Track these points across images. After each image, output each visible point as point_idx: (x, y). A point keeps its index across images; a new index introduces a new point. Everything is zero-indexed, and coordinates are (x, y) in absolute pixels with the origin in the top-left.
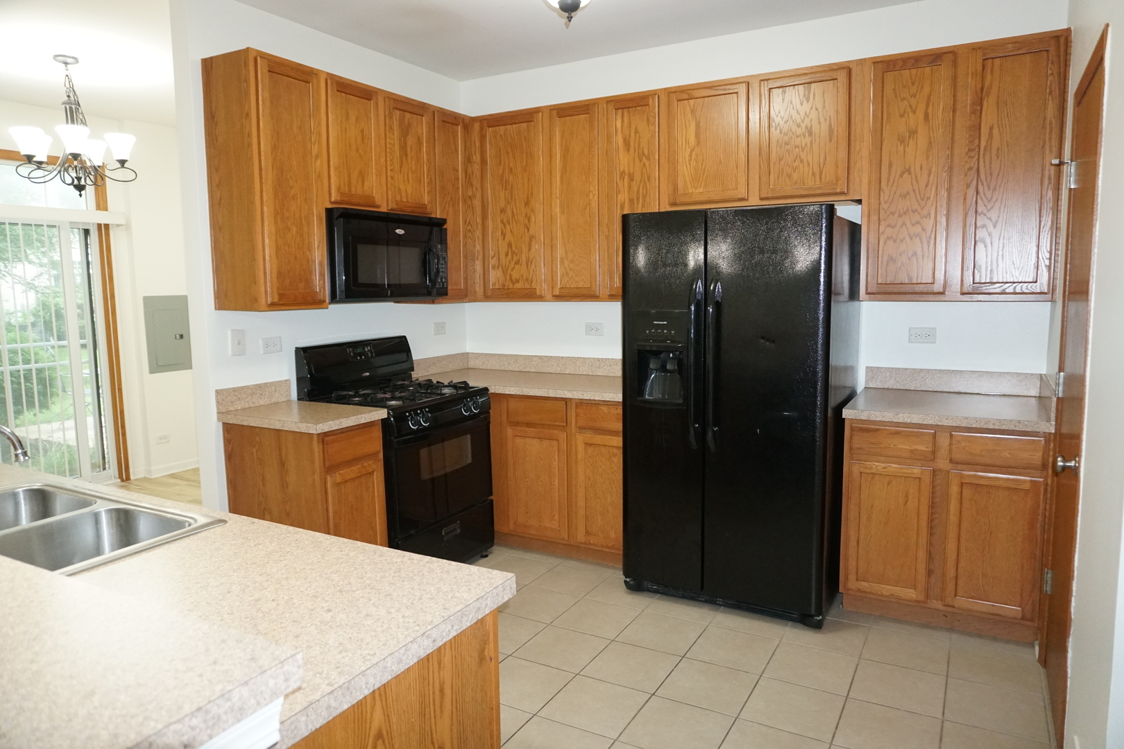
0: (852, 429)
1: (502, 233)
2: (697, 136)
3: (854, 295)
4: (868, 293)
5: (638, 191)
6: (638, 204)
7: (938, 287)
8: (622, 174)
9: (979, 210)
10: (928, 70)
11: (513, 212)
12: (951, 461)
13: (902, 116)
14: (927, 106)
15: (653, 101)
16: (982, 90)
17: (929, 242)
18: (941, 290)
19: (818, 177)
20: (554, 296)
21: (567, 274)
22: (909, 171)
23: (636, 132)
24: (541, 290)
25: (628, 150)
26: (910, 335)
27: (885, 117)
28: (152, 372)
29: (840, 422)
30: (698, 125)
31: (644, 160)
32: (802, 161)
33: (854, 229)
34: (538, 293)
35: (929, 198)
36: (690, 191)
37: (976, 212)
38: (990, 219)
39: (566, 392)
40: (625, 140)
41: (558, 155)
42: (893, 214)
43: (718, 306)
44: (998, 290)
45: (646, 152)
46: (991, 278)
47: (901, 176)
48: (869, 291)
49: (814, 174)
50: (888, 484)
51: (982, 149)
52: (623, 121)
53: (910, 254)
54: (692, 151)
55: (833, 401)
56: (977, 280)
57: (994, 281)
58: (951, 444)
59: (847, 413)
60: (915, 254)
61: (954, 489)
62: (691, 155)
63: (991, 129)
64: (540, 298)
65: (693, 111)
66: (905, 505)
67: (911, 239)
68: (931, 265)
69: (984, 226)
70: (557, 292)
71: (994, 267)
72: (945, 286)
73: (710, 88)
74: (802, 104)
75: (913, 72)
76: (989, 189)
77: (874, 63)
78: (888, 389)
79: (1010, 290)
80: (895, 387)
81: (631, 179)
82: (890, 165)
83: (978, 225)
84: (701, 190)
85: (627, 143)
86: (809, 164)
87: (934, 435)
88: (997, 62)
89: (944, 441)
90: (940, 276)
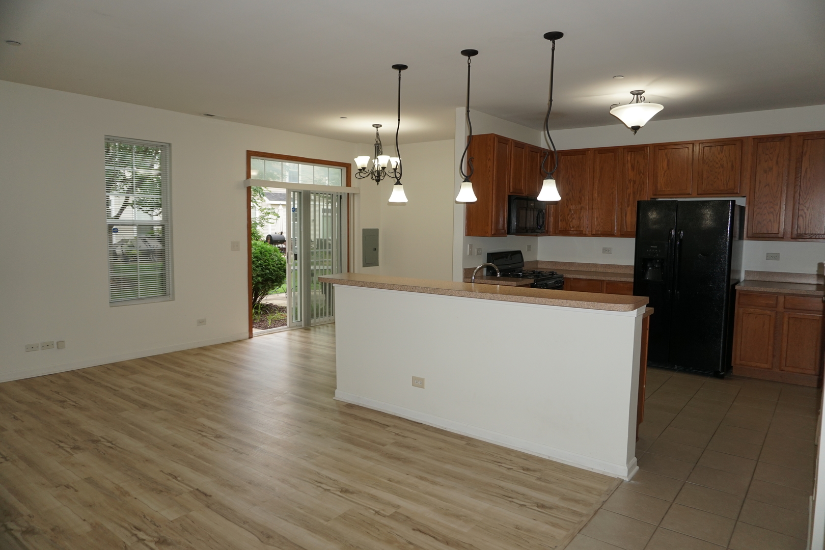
0: (740, 294)
1: (566, 205)
2: (668, 165)
3: (741, 238)
4: (747, 237)
5: (638, 188)
6: (637, 194)
7: (780, 235)
8: (630, 181)
9: (801, 203)
10: (778, 143)
11: (573, 196)
12: (784, 308)
13: (766, 162)
14: (778, 158)
15: (647, 149)
16: (802, 153)
17: (777, 216)
18: (782, 236)
19: (725, 186)
20: (592, 234)
21: (600, 225)
22: (768, 185)
23: (638, 162)
24: (585, 231)
25: (633, 170)
26: (767, 256)
27: (758, 162)
28: (364, 266)
29: (734, 291)
30: (668, 161)
31: (641, 175)
32: (718, 179)
33: (742, 209)
34: (584, 233)
35: (777, 197)
36: (663, 189)
37: (799, 203)
38: (805, 207)
39: (602, 277)
40: (632, 166)
41: (598, 171)
42: (761, 203)
43: (681, 241)
44: (808, 237)
45: (642, 171)
46: (805, 232)
47: (765, 187)
48: (748, 236)
49: (724, 184)
50: (756, 318)
51: (802, 178)
52: (631, 157)
53: (768, 221)
54: (665, 172)
55: (732, 283)
56: (799, 232)
57: (807, 233)
58: (784, 301)
59: (737, 287)
60: (770, 220)
61: (786, 319)
62: (664, 174)
63: (807, 169)
64: (585, 235)
65: (666, 155)
66: (763, 327)
67: (769, 214)
68: (777, 225)
69: (803, 210)
70: (594, 233)
71: (807, 227)
72: (784, 235)
73: (675, 145)
74: (719, 154)
75: (772, 143)
76: (805, 193)
77: (753, 139)
78: (755, 281)
79: (814, 237)
80: (759, 280)
81: (634, 182)
82: (760, 183)
83: (800, 209)
84: (669, 189)
85: (633, 167)
86: (721, 180)
87: (777, 297)
88: (810, 141)
89: (781, 299)
90: (782, 230)
